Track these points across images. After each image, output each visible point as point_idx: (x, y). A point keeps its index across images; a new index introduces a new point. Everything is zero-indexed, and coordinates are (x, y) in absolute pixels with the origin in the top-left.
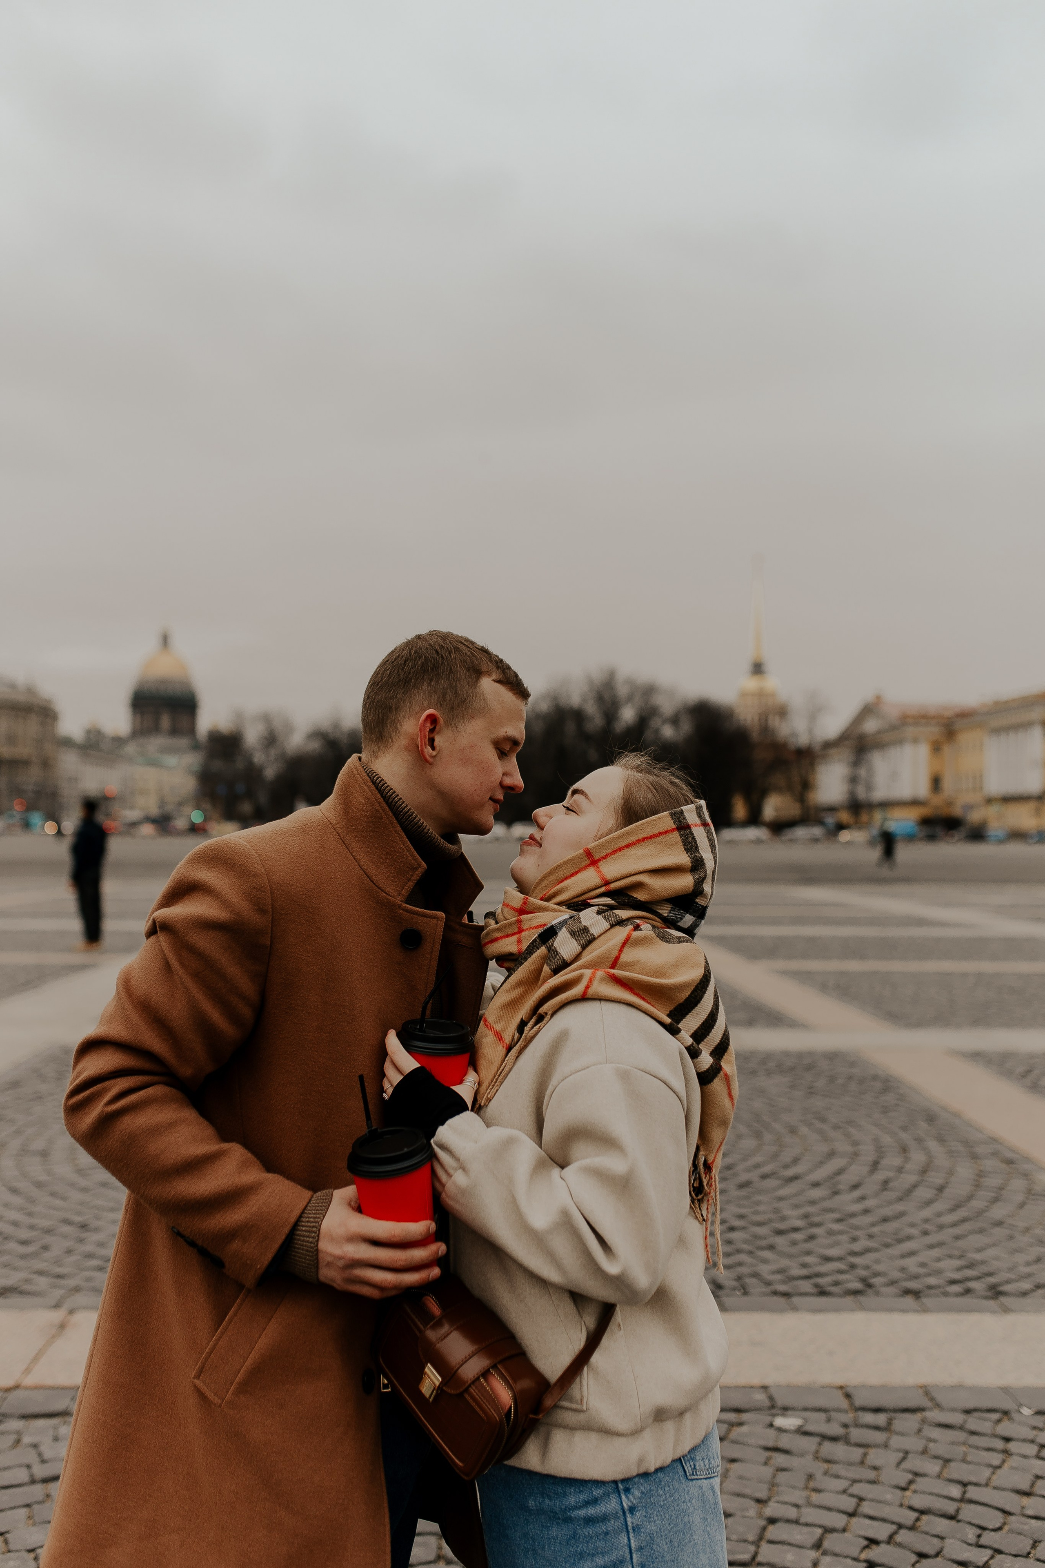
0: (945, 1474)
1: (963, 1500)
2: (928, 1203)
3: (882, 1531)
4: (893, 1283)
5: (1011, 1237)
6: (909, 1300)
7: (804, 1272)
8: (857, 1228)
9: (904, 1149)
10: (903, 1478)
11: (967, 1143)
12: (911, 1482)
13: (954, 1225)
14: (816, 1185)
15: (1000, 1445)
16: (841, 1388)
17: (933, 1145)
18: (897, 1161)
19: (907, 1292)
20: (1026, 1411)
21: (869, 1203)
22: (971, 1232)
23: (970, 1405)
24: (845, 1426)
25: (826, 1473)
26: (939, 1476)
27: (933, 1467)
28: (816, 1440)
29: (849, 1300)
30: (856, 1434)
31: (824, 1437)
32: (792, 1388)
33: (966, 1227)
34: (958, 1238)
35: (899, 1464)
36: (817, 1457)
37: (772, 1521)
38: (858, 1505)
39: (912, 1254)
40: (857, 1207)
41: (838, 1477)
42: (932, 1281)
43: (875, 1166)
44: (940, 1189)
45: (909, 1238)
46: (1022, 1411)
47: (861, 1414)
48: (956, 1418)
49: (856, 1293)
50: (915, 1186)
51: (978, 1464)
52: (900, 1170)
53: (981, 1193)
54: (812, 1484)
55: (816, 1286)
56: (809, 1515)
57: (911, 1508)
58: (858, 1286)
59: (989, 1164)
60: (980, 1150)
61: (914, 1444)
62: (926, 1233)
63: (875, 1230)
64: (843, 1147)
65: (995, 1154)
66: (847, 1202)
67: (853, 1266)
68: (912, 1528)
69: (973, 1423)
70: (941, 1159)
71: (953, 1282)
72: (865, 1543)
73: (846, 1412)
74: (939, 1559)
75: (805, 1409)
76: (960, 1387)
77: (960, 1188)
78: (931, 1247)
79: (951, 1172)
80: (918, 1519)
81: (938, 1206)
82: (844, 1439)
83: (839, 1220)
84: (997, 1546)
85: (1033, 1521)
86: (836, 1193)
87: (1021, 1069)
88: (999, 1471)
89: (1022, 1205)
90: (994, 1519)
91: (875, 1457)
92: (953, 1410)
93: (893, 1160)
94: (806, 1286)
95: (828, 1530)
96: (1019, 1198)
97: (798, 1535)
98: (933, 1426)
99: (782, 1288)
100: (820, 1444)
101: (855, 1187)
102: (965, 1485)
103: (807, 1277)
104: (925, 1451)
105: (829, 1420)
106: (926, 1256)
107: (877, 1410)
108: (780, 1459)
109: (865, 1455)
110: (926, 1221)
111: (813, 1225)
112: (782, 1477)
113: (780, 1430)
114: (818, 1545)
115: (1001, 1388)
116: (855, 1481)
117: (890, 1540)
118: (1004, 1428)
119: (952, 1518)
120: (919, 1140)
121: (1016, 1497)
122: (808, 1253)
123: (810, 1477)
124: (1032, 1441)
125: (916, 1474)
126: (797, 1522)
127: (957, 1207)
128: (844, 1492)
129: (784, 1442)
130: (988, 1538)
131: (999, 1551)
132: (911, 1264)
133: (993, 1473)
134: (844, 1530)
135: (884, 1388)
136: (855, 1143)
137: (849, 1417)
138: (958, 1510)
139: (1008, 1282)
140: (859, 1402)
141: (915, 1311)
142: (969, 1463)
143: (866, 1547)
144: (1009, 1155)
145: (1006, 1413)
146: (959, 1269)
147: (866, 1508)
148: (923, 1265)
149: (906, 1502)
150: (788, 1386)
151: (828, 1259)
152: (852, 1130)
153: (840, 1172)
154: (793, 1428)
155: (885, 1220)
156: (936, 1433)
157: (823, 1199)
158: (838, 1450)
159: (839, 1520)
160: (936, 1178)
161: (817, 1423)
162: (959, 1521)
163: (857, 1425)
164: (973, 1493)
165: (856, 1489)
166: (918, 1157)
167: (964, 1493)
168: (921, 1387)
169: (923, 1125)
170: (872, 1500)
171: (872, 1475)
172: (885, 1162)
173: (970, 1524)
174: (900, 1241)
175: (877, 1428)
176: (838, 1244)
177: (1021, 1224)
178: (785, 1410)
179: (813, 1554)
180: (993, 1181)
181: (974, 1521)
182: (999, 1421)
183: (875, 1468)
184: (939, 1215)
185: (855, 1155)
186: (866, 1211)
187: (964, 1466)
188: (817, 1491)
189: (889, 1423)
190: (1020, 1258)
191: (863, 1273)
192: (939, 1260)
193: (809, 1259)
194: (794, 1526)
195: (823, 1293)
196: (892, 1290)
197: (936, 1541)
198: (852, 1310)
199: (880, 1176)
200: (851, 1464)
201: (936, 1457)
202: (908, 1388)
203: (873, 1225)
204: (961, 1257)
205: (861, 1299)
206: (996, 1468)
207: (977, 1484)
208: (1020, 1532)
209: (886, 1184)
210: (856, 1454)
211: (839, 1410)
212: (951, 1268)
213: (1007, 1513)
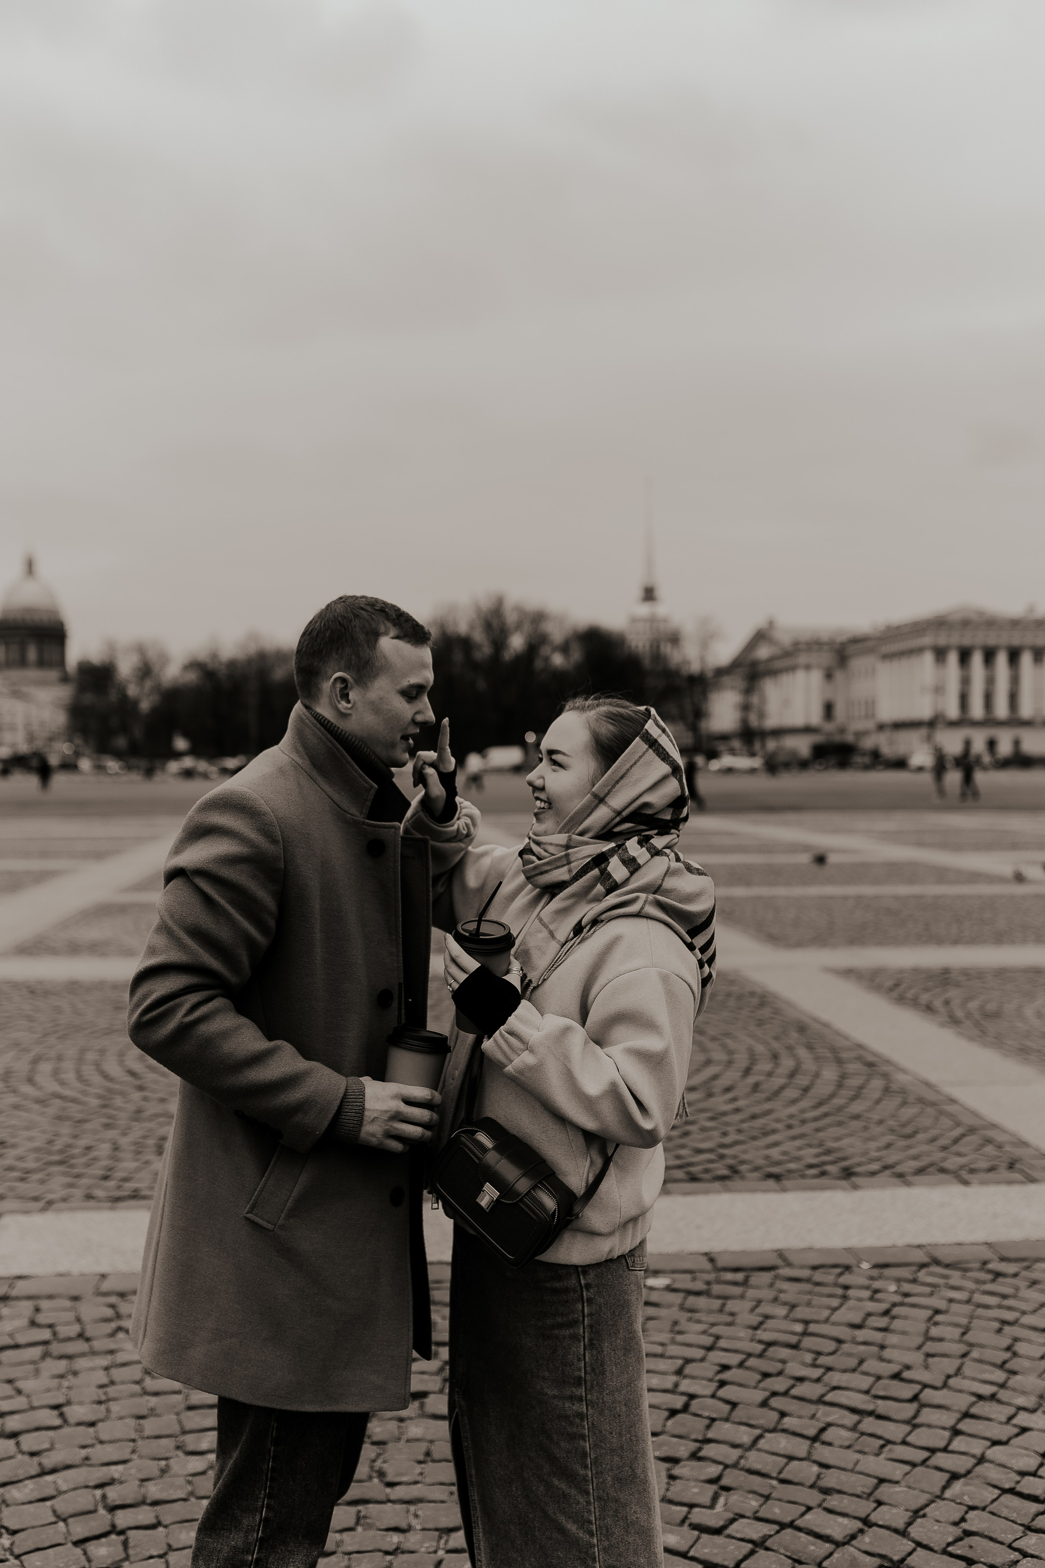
0: (791, 1316)
1: (805, 1334)
2: (794, 1102)
3: (734, 1359)
4: (757, 1169)
5: (866, 1128)
6: (771, 1183)
7: (678, 1162)
8: (727, 1124)
9: (775, 1057)
10: (755, 1320)
11: (834, 1050)
12: (761, 1323)
13: (816, 1119)
15: (840, 1291)
16: (706, 1254)
17: (802, 1052)
18: (767, 1067)
19: (770, 1176)
20: (865, 1266)
21: (741, 1103)
22: (829, 1126)
23: (817, 1262)
24: (708, 1283)
25: (690, 1320)
26: (786, 1317)
27: (782, 1311)
28: (681, 1295)
29: (717, 1185)
30: (717, 1289)
31: (689, 1293)
32: (663, 1255)
33: (827, 1121)
34: (818, 1130)
35: (752, 1310)
36: (682, 1307)
38: (715, 1343)
39: (776, 1144)
40: (728, 1107)
41: (699, 1322)
42: (792, 1166)
43: (747, 1072)
44: (806, 1090)
45: (774, 1131)
46: (861, 1266)
47: (722, 1273)
48: (805, 1273)
49: (723, 1178)
50: (782, 1088)
51: (821, 1307)
52: (770, 1074)
53: (843, 1092)
54: (677, 1328)
55: (689, 1173)
56: (673, 1350)
57: (760, 1342)
58: (725, 1172)
59: (852, 1067)
60: (844, 1055)
61: (765, 1294)
62: (790, 1127)
63: (744, 1126)
64: (719, 1055)
65: (859, 1058)
66: (720, 1103)
67: (722, 1157)
68: (761, 1356)
69: (818, 1276)
70: (809, 1064)
71: (811, 1166)
72: (718, 1368)
73: (708, 1272)
74: (780, 1378)
75: (674, 1272)
76: (810, 1249)
77: (823, 1088)
78: (794, 1138)
79: (817, 1075)
80: (765, 1350)
81: (804, 1104)
82: (706, 1293)
83: (712, 1119)
84: (830, 1364)
85: (862, 1348)
86: (710, 1095)
87: (889, 983)
88: (838, 1313)
89: (878, 1102)
90: (828, 1346)
91: (731, 1306)
92: (802, 1267)
93: (763, 1066)
94: (679, 1174)
95: (688, 1361)
96: (877, 1095)
97: (662, 1365)
98: (784, 1280)
100: (685, 1298)
101: (728, 1089)
102: (806, 1322)
103: (680, 1167)
104: (775, 1300)
105: (694, 1279)
106: (789, 1146)
107: (737, 1270)
109: (724, 1305)
110: (791, 1116)
111: (687, 1123)
112: (650, 1324)
113: (651, 1288)
114: (679, 1372)
115: (845, 1249)
116: (713, 1325)
117: (741, 1365)
118: (845, 1279)
119: (795, 1347)
120: (790, 1048)
121: (848, 1330)
122: (683, 1146)
123: (676, 1323)
124: (867, 1288)
125: (767, 1317)
126: (662, 1356)
127: (820, 1104)
128: (704, 1332)
129: (654, 1297)
130: (822, 1360)
131: (829, 1369)
132: (775, 1153)
133: (832, 1314)
134: (702, 1360)
135: (744, 1253)
136: (731, 1052)
137: (711, 1277)
138: (800, 1341)
139: (859, 1165)
140: (720, 1263)
141: (775, 1191)
142: (812, 1307)
143: (719, 1372)
144: (871, 1058)
145: (847, 1268)
146: (817, 1155)
147: (722, 1343)
148: (785, 1153)
149: (757, 1338)
150: (660, 1254)
151: (699, 1151)
152: (729, 1042)
153: (715, 1077)
154: (662, 1286)
155: (754, 1117)
156: (786, 1286)
157: (699, 1101)
158: (701, 1302)
159: (699, 1353)
160: (802, 1080)
161: (684, 1282)
162: (801, 1350)
163: (719, 1282)
164: (812, 1328)
165: (715, 1330)
166: (787, 1063)
167: (806, 1329)
168: (776, 1251)
169: (794, 1035)
170: (728, 1338)
171: (729, 1319)
172: (757, 1068)
173: (809, 1351)
174: (766, 1134)
175: (735, 1284)
176: (710, 1138)
177: (876, 1117)
178: (656, 1273)
179: (674, 1378)
180: (854, 1082)
181: (814, 1348)
182: (840, 1274)
183: (732, 1314)
184: (803, 1111)
185: (730, 1063)
186: (737, 1110)
187: (807, 1310)
188: (680, 1333)
189: (745, 1279)
190: (873, 1145)
191: (730, 1161)
192: (800, 1148)
193: (683, 1152)
194: (660, 1359)
195: (693, 1179)
196: (756, 1175)
197: (779, 1366)
198: (718, 1192)
199: (751, 1080)
200: (710, 1312)
201: (785, 1304)
202: (764, 1252)
203: (743, 1121)
204: (820, 1145)
205: (728, 1183)
206: (834, 1310)
207: (816, 1322)
208: (849, 1355)
209: (756, 1087)
210: (718, 1303)
211: (702, 1271)
212: (809, 1155)
213: (840, 1341)
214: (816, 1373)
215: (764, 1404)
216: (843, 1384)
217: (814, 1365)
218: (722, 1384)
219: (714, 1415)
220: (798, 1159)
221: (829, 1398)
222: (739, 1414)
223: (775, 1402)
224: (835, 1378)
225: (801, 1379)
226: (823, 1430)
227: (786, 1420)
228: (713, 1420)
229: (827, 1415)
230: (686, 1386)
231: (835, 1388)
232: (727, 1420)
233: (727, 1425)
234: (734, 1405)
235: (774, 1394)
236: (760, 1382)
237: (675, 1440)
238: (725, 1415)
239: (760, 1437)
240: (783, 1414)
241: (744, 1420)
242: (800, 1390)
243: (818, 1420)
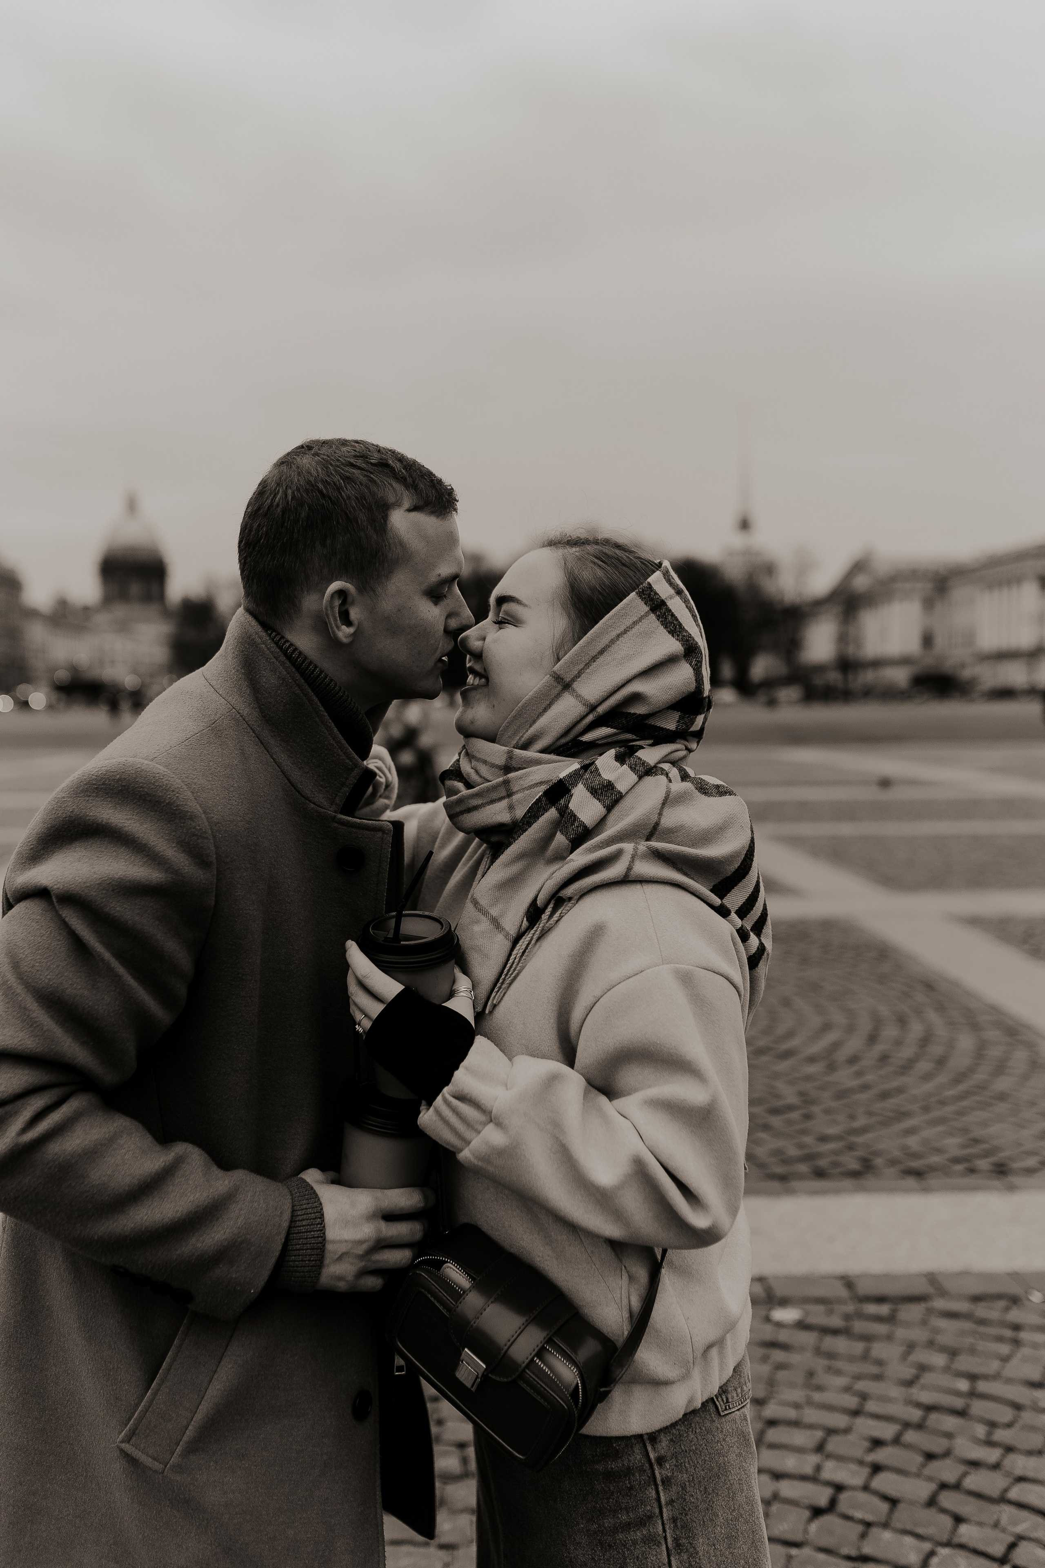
0: (954, 1366)
1: (973, 1394)
2: (927, 1077)
3: (887, 1431)
4: (893, 1162)
5: (1016, 1112)
6: (911, 1182)
7: (801, 1153)
8: (855, 1104)
9: (903, 1021)
10: (908, 1372)
11: (969, 1013)
12: (917, 1377)
13: (957, 1099)
14: (812, 1060)
15: (1008, 1333)
16: (844, 1277)
17: (932, 1015)
18: (896, 1033)
19: (910, 1172)
20: (1038, 1298)
21: (869, 1078)
22: (974, 1107)
23: (978, 1291)
24: (847, 1317)
25: (829, 1369)
26: (947, 1369)
27: (939, 1360)
28: (817, 1334)
29: (847, 1183)
30: (859, 1326)
31: (826, 1331)
32: (790, 1279)
33: (970, 1101)
34: (961, 1113)
35: (905, 1358)
36: (818, 1351)
37: (772, 1423)
38: (862, 1405)
39: (914, 1131)
40: (854, 1083)
41: (838, 1372)
42: (935, 1159)
43: (872, 1039)
44: (941, 1062)
45: (910, 1114)
46: (1033, 1297)
47: (864, 1305)
48: (963, 1306)
49: (855, 1175)
50: (915, 1059)
51: (989, 1355)
52: (898, 1043)
53: (983, 1065)
54: (814, 1381)
55: (815, 1167)
56: (811, 1415)
57: (918, 1405)
58: (858, 1166)
59: (991, 1034)
60: (980, 1020)
61: (919, 1335)
62: (926, 1109)
63: (875, 1107)
64: (839, 1018)
65: (999, 1024)
66: (844, 1077)
67: (851, 1147)
68: (920, 1426)
69: (981, 1311)
70: (941, 1030)
71: (958, 1160)
72: (869, 1444)
73: (848, 1303)
74: (948, 1462)
75: (805, 1301)
76: (967, 1273)
77: (960, 1060)
78: (934, 1123)
79: (951, 1045)
80: (924, 1418)
82: (847, 1332)
83: (838, 1098)
84: (1010, 1442)
86: (832, 1068)
87: (1022, 934)
88: (1009, 1363)
89: (1025, 1077)
90: (1005, 1414)
93: (890, 1032)
94: (803, 1168)
95: (831, 1431)
96: (1024, 1069)
97: (799, 1438)
98: (938, 1316)
99: (779, 1170)
100: (822, 1339)
101: (854, 1060)
102: (973, 1377)
103: (804, 1159)
104: (932, 1343)
105: (830, 1312)
106: (928, 1133)
107: (880, 1300)
108: (778, 1356)
109: (868, 1348)
110: (928, 1096)
111: (809, 1103)
112: (781, 1375)
113: (778, 1324)
114: (820, 1448)
115: (1008, 1274)
116: (858, 1377)
117: (897, 1441)
118: (1014, 1315)
119: (962, 1413)
120: (919, 1010)
121: (1028, 1389)
122: (805, 1133)
123: (811, 1374)
125: (923, 1368)
126: (797, 1424)
127: (958, 1079)
128: (848, 1389)
129: (783, 1336)
130: (1000, 1435)
131: (1009, 1449)
132: (913, 1142)
133: (1003, 1364)
134: (847, 1431)
135: (886, 1276)
136: (852, 1015)
137: (850, 1308)
139: (1015, 1159)
140: (862, 1291)
141: (918, 1192)
142: (978, 1355)
143: (871, 1450)
144: (1011, 1024)
145: (1014, 1301)
146: (964, 1146)
147: (871, 1406)
148: (925, 1143)
149: (914, 1398)
150: (786, 1277)
151: (824, 1139)
152: (849, 1002)
153: (836, 1046)
154: (792, 1322)
155: (885, 1095)
156: (942, 1323)
157: (819, 1075)
158: (840, 1344)
159: (843, 1421)
161: (818, 1316)
162: (971, 1418)
163: (860, 1316)
164: (982, 1386)
165: (861, 1386)
166: (916, 1029)
167: (975, 1388)
168: (927, 1274)
169: (922, 994)
170: (877, 1398)
171: (874, 1370)
172: (884, 1034)
173: (982, 1420)
174: (901, 1118)
175: (879, 1319)
176: (837, 1122)
177: (1026, 1097)
178: (784, 1302)
179: (816, 1458)
180: (995, 1052)
181: (986, 1417)
182: (1007, 1309)
183: (880, 1363)
184: (940, 1089)
185: (851, 1029)
186: (865, 1087)
187: (973, 1358)
188: (819, 1388)
189: (894, 1312)
190: (1027, 1133)
191: (863, 1153)
192: (942, 1137)
193: (808, 1140)
194: (795, 1428)
195: (820, 1174)
196: (892, 1170)
197: (945, 1441)
198: (852, 1192)
199: (879, 1049)
200: (853, 1359)
201: (943, 1349)
202: (912, 1275)
203: (873, 1101)
204: (965, 1133)
205: (862, 1180)
206: (1005, 1359)
207: (986, 1377)
208: (1032, 1428)
209: (884, 1058)
210: (859, 1347)
211: (840, 1301)
212: (953, 1145)
213: (1018, 1407)
214: (992, 1455)
215: (931, 1502)
216: (1030, 1474)
217: (989, 1443)
218: (876, 1468)
219: (869, 1518)
220: (939, 1151)
221: (1013, 1494)
222: (902, 1517)
223: (947, 1500)
224: (1020, 1464)
225: (975, 1464)
226: (1012, 1546)
227: (964, 1529)
228: (868, 1525)
229: (1015, 1523)
230: (832, 1471)
231: (1021, 1479)
232: (886, 1525)
233: (887, 1535)
234: (893, 1502)
235: (943, 1486)
236: (923, 1466)
237: (822, 1557)
238: (883, 1519)
239: (932, 1554)
240: (958, 1520)
241: (909, 1527)
242: (975, 1480)
243: (1004, 1530)
